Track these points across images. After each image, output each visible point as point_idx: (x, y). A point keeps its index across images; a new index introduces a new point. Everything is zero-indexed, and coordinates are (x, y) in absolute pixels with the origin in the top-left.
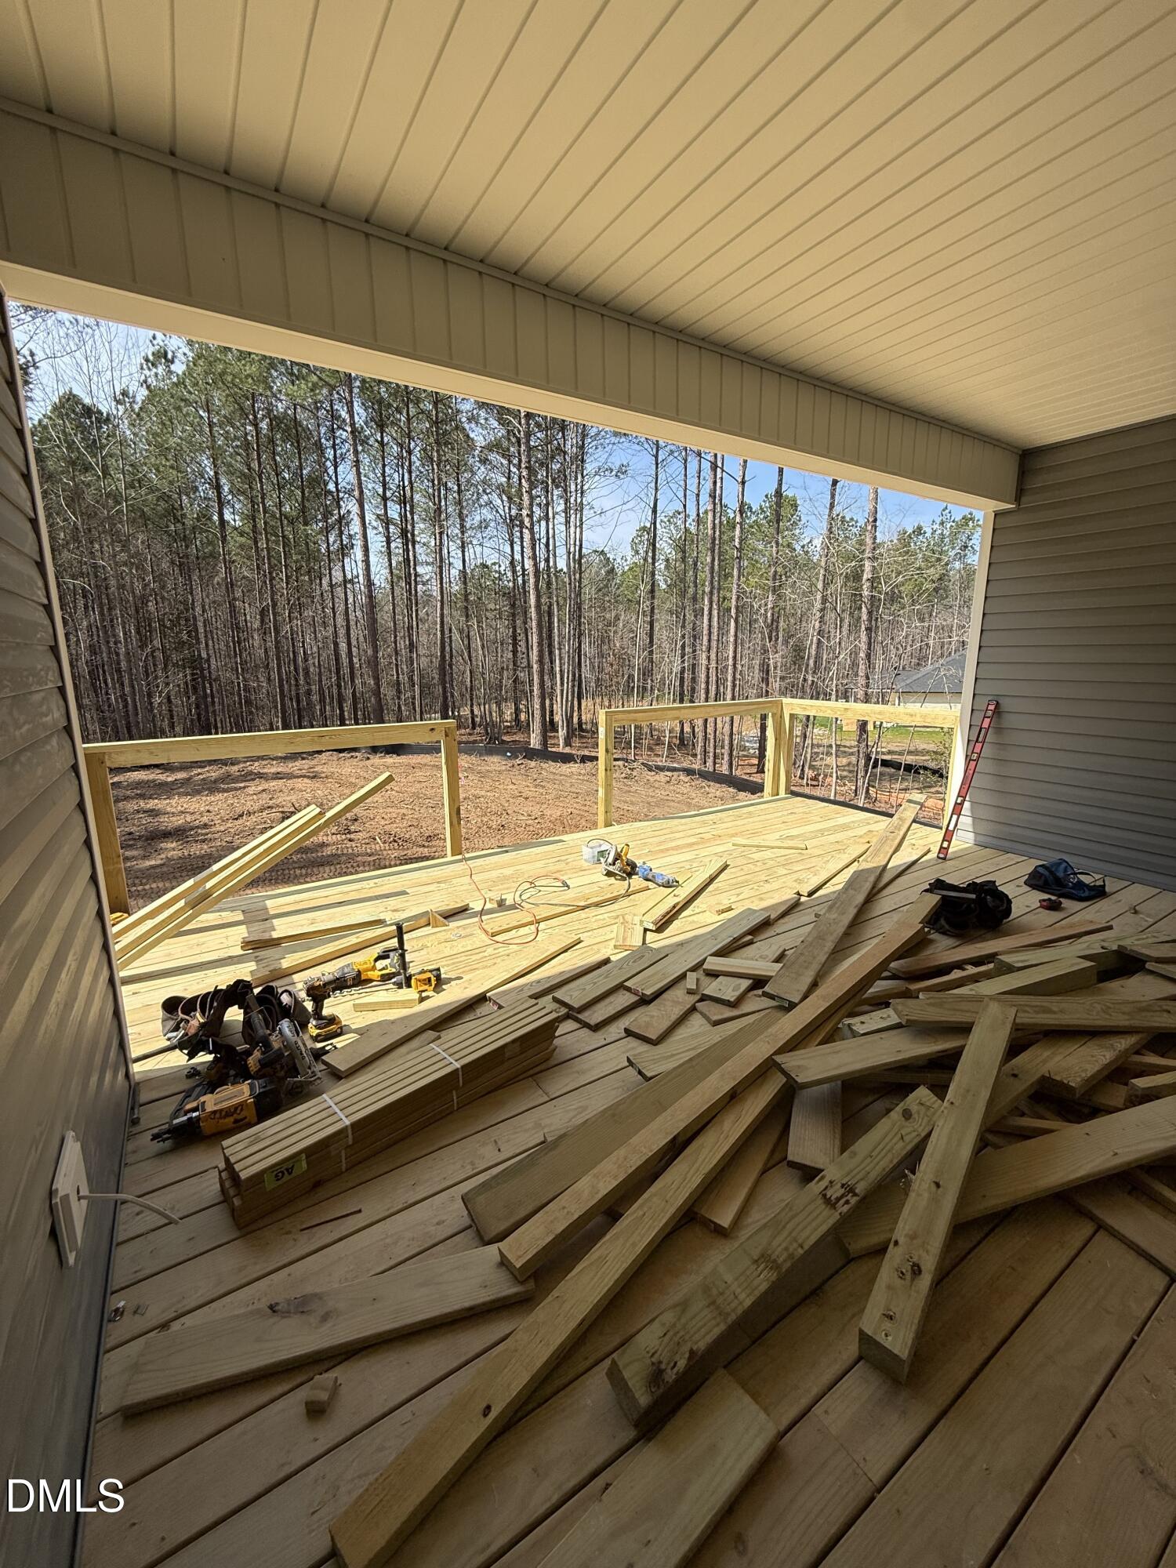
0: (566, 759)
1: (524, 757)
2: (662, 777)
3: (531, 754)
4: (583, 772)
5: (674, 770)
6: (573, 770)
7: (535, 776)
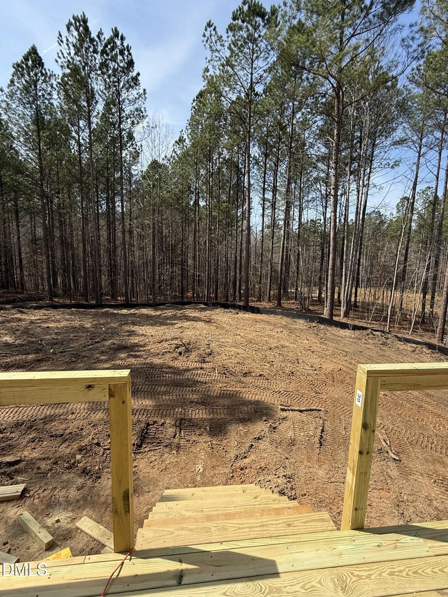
0: (344, 326)
1: (318, 322)
2: (409, 347)
3: (322, 321)
4: (353, 336)
5: (418, 343)
6: (347, 334)
7: (322, 335)
